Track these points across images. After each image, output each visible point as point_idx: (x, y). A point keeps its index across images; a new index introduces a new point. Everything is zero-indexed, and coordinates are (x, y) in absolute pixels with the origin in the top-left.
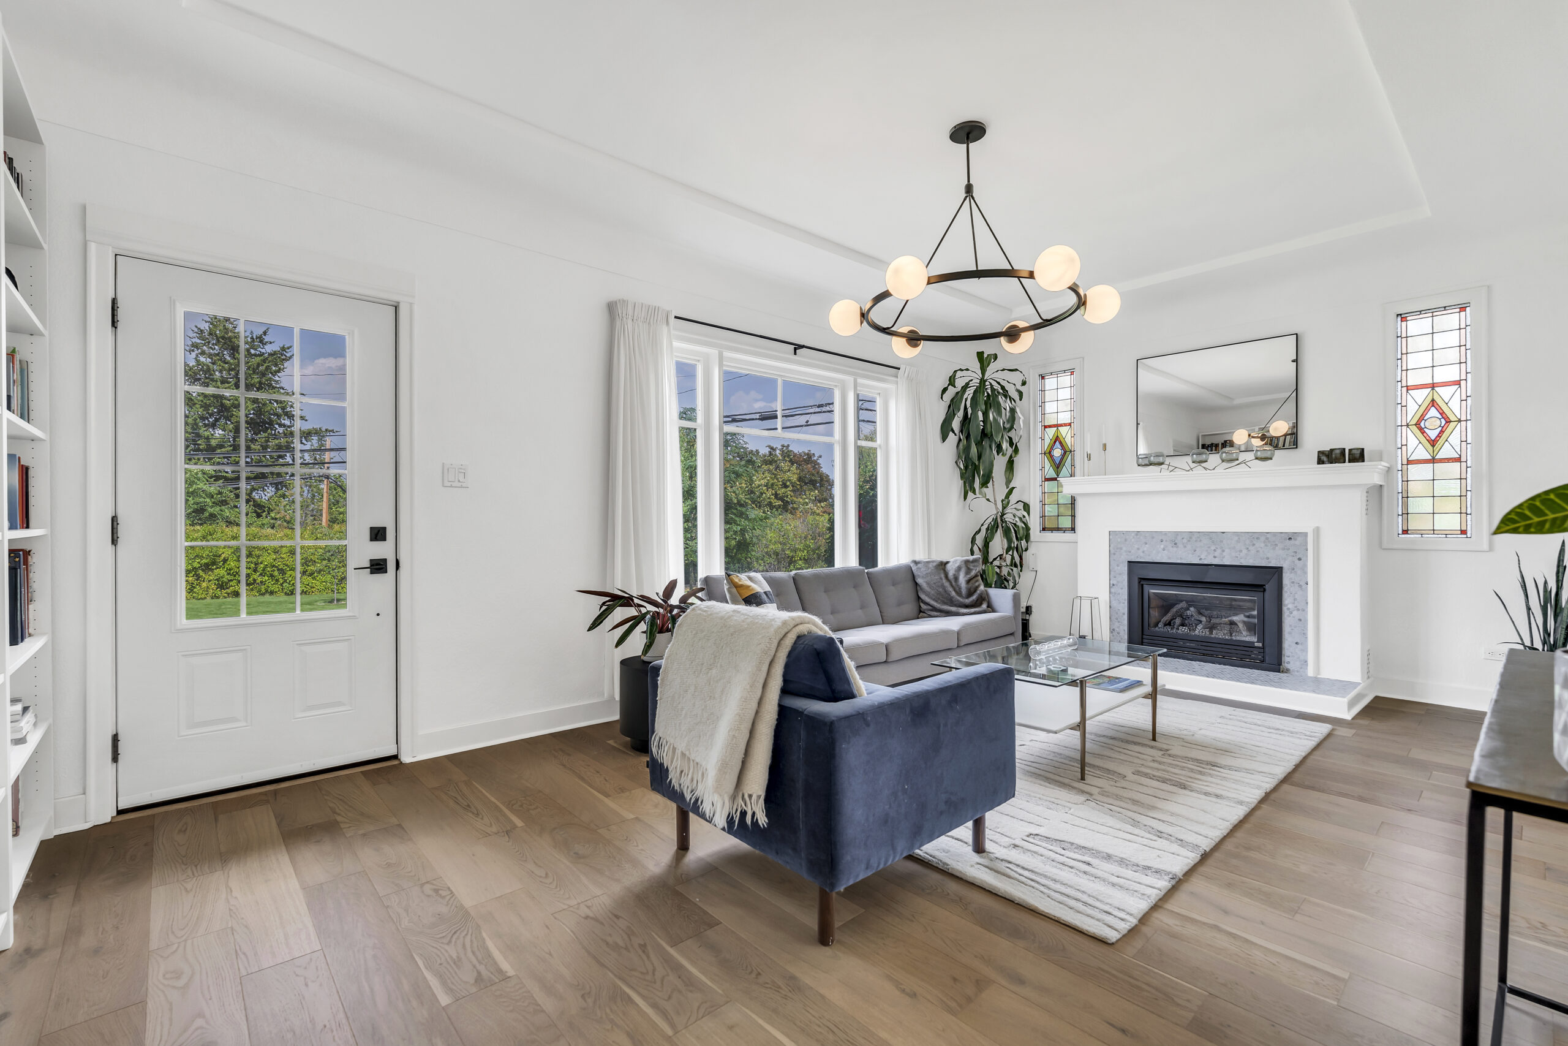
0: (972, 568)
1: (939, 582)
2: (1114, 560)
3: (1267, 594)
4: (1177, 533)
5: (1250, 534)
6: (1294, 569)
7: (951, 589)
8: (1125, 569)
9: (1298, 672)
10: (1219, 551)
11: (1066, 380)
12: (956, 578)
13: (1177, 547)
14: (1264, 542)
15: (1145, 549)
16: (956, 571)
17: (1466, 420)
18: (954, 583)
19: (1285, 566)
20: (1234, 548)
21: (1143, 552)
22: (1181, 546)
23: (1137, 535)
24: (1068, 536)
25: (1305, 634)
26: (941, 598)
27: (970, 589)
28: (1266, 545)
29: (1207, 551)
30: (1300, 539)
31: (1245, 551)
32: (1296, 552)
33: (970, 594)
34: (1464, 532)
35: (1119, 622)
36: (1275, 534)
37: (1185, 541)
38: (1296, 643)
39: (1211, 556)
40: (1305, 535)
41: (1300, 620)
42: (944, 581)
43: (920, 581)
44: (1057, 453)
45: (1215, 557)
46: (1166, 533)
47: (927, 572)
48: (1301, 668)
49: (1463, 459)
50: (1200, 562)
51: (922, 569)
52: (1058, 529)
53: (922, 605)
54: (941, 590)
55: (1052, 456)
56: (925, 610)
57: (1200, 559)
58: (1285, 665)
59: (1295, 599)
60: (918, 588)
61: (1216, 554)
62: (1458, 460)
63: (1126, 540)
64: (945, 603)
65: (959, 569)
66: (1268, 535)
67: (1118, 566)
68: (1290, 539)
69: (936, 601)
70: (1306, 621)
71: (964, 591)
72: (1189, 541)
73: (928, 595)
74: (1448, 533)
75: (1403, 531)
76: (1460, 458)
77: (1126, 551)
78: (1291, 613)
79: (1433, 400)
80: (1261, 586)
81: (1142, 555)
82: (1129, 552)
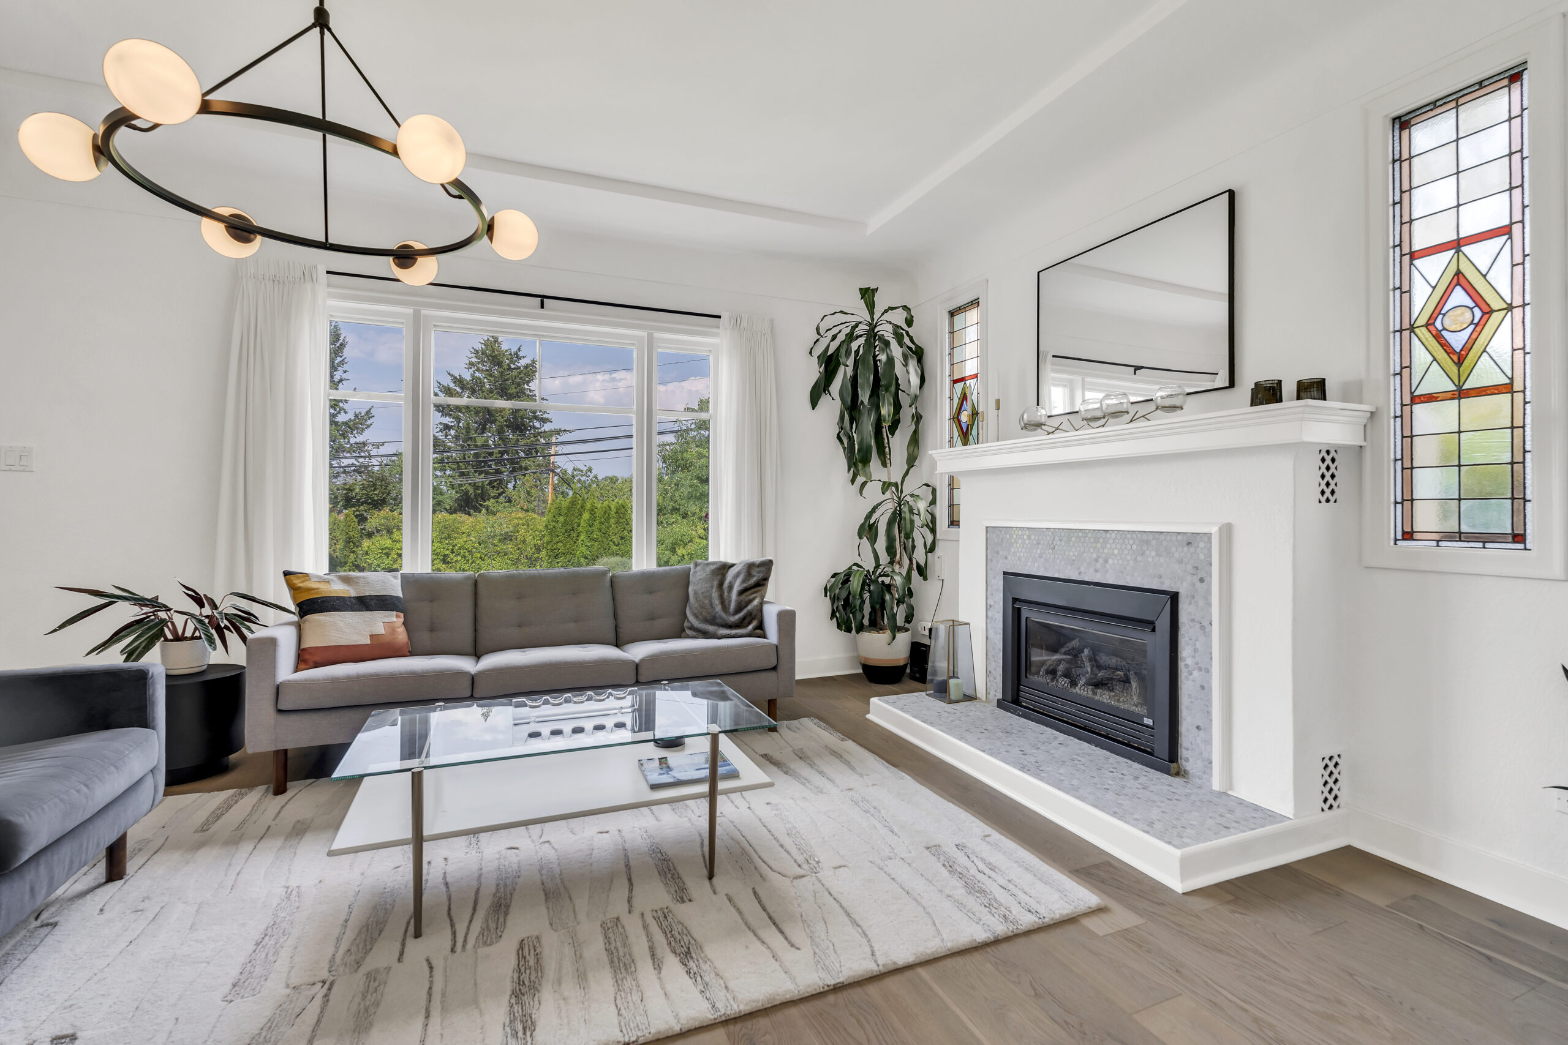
1: (711, 594)
2: (991, 569)
3: (1157, 637)
4: (1055, 531)
5: (1139, 535)
6: (1193, 597)
7: (718, 601)
8: (999, 583)
9: (1200, 778)
10: (1101, 561)
12: (730, 588)
13: (1055, 553)
14: (1156, 548)
15: (1022, 554)
16: (734, 578)
17: (1519, 306)
18: (725, 594)
19: (1183, 589)
20: (1119, 556)
21: (1019, 558)
22: (1058, 551)
23: (1013, 532)
25: (1207, 714)
26: (704, 614)
27: (740, 603)
28: (1158, 554)
29: (1088, 560)
30: (1201, 545)
31: (1132, 563)
32: (1196, 568)
33: (739, 609)
34: (1519, 538)
35: (995, 661)
36: (1170, 535)
37: (1063, 543)
38: (1198, 728)
39: (1093, 569)
40: (1209, 536)
41: (1203, 687)
42: (715, 590)
43: (691, 590)
44: (965, 416)
45: (1096, 571)
46: (1042, 531)
47: (704, 577)
48: (1204, 773)
49: (1517, 386)
50: (1080, 578)
51: (698, 573)
54: (708, 603)
55: (959, 422)
56: (684, 625)
57: (1080, 573)
58: (1182, 764)
59: (1196, 650)
60: (687, 600)
61: (1098, 566)
62: (1508, 388)
63: (1002, 540)
64: (706, 621)
65: (739, 574)
66: (1162, 537)
67: (994, 577)
68: (1189, 543)
69: (698, 618)
70: (1211, 690)
71: (733, 607)
72: (1067, 544)
73: (690, 608)
74: (1485, 539)
75: (1404, 533)
76: (1512, 384)
77: (1002, 557)
78: (1190, 673)
79: (1457, 273)
80: (1150, 623)
81: (1018, 563)
82: (1006, 558)
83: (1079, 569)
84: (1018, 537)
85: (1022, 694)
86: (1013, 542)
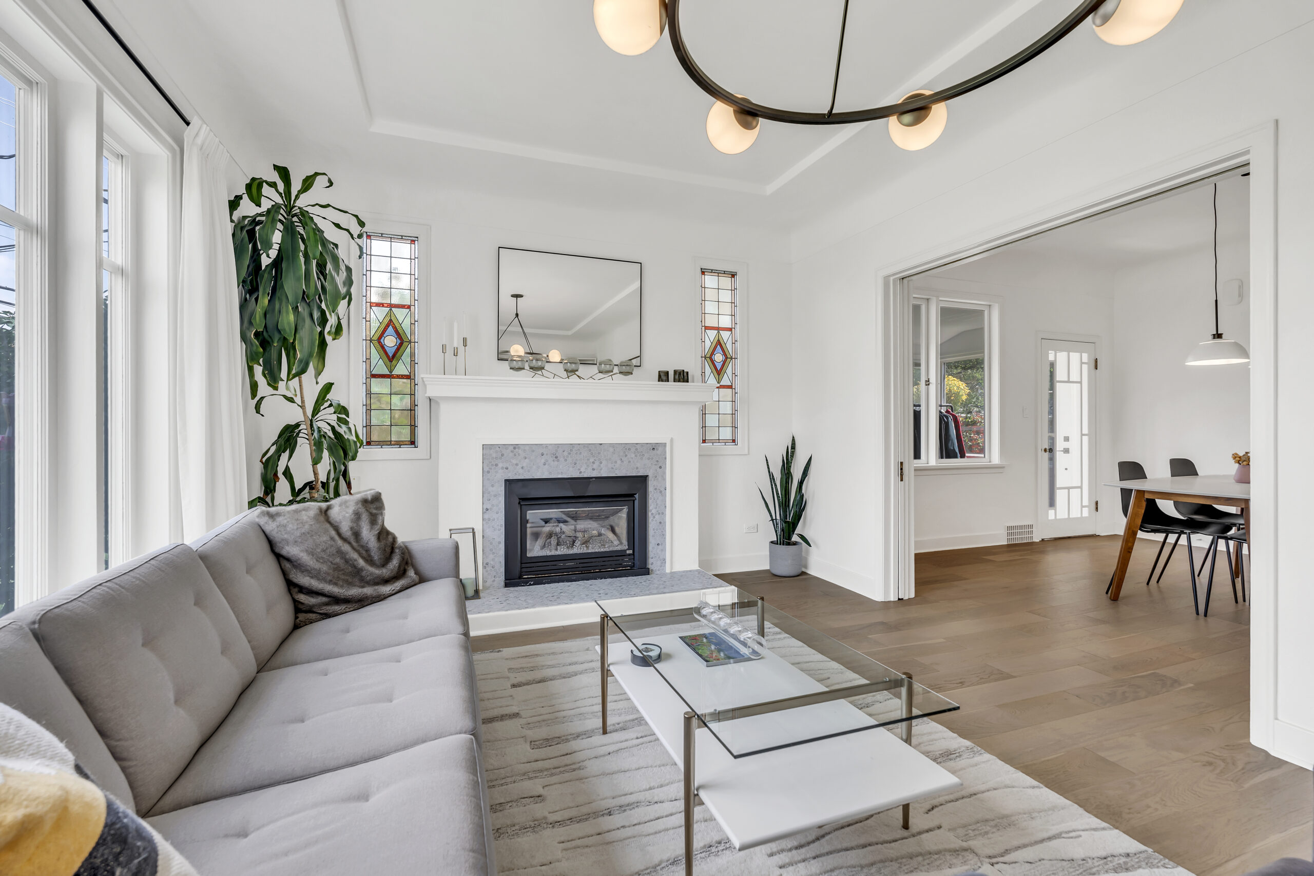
0: (374, 511)
1: (332, 546)
2: (488, 479)
3: (636, 503)
4: (558, 446)
5: (623, 446)
6: (656, 477)
7: (355, 556)
8: (501, 490)
9: (659, 570)
10: (597, 463)
11: (404, 249)
12: (357, 535)
13: (558, 461)
14: (635, 453)
15: (524, 465)
16: (352, 521)
17: (735, 358)
18: (355, 544)
19: (650, 474)
20: (610, 460)
21: (522, 468)
22: (562, 459)
23: (515, 448)
24: (407, 451)
25: (663, 536)
26: (343, 577)
28: (636, 456)
29: (586, 463)
30: (660, 449)
31: (619, 462)
32: (657, 461)
34: (734, 441)
35: (493, 553)
36: (642, 445)
37: (566, 454)
38: (657, 545)
39: (590, 469)
40: (665, 445)
41: (660, 523)
42: (340, 542)
43: (291, 550)
44: (390, 341)
45: (593, 469)
46: (546, 446)
47: (303, 531)
48: (661, 566)
49: (734, 387)
50: (581, 476)
51: (290, 527)
52: (390, 443)
53: (302, 598)
54: (338, 560)
55: (383, 347)
56: (313, 606)
57: (580, 473)
58: (650, 566)
59: (657, 505)
60: (287, 565)
61: (595, 466)
62: (730, 387)
63: (502, 455)
64: (350, 584)
65: (357, 516)
66: (638, 446)
67: (493, 486)
68: (653, 449)
69: (336, 584)
70: (665, 523)
71: (376, 556)
72: (570, 454)
73: (316, 575)
74: (726, 442)
75: (703, 440)
76: (732, 386)
77: (502, 468)
78: (654, 517)
79: (718, 340)
80: (632, 495)
81: (521, 471)
82: (507, 468)
83: (579, 469)
84: (520, 451)
85: (524, 570)
86: (515, 455)
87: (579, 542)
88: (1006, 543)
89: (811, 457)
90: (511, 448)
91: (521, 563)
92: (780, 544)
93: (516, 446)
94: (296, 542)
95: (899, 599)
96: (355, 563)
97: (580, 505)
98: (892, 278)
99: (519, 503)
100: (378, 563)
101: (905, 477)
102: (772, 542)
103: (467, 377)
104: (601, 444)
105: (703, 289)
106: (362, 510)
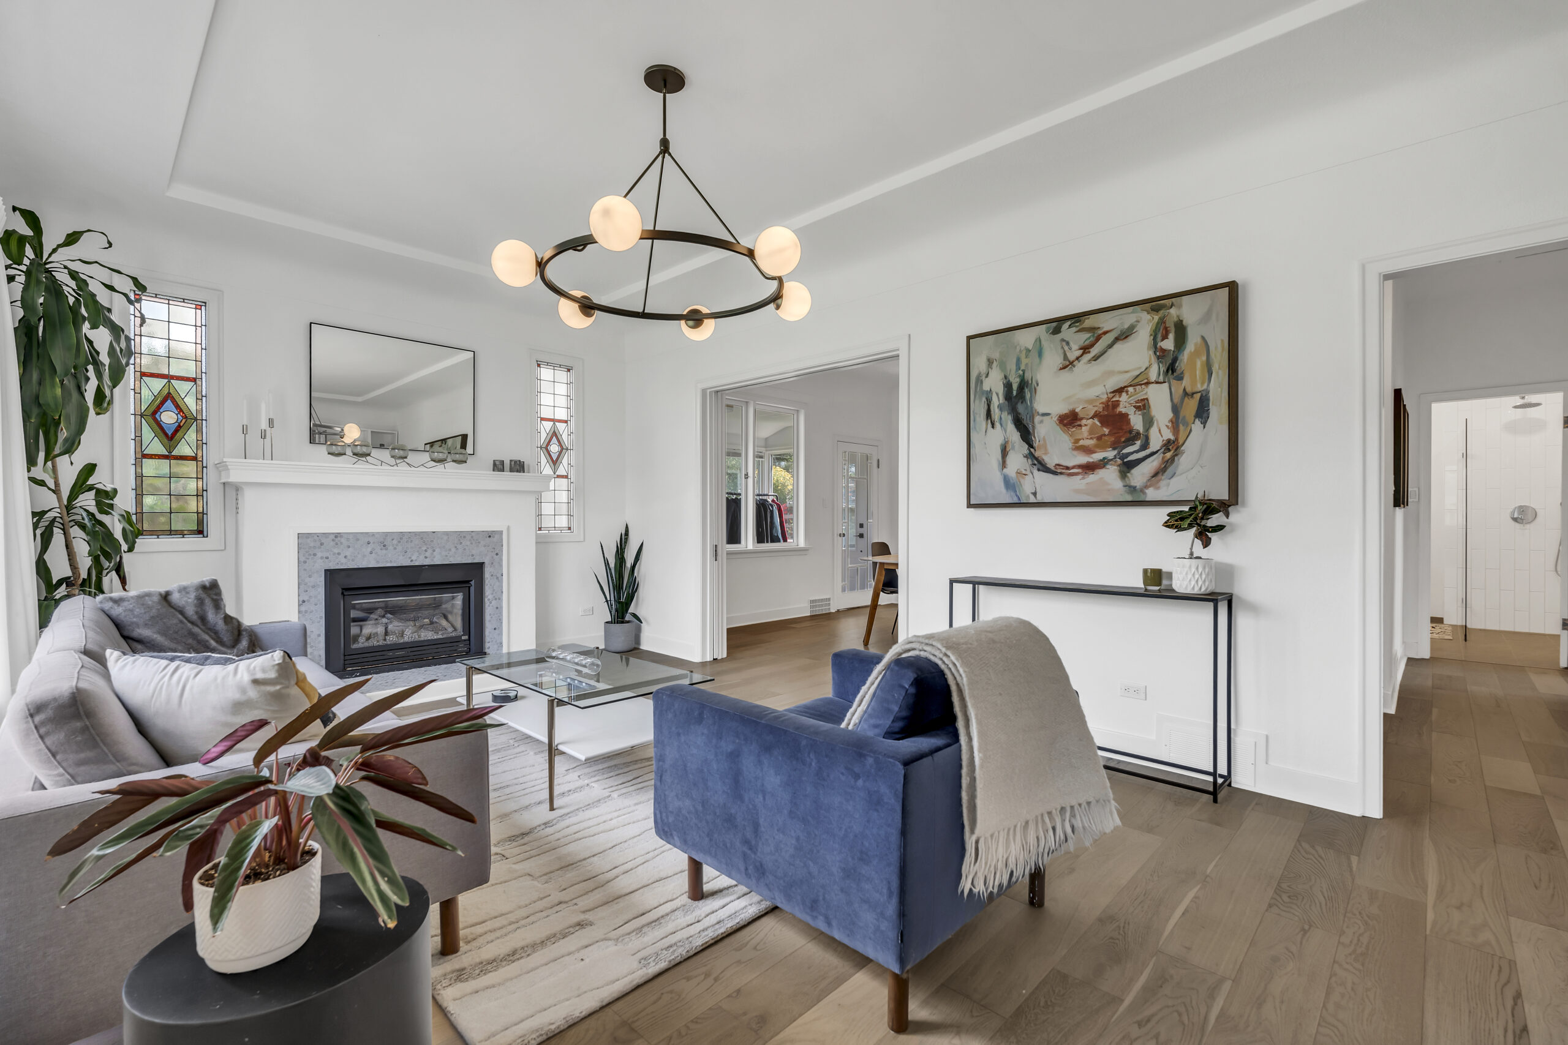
1: (183, 628)
2: (305, 570)
3: (472, 589)
4: (386, 534)
5: (458, 534)
6: (492, 563)
7: (206, 637)
8: (320, 580)
10: (430, 551)
13: (387, 549)
14: (470, 540)
15: (348, 554)
17: (570, 450)
18: (203, 627)
19: (486, 560)
20: (444, 547)
21: (345, 557)
22: (391, 548)
23: (336, 537)
24: (193, 541)
25: (500, 620)
28: (472, 544)
29: (418, 551)
30: (497, 536)
31: (453, 550)
32: (494, 548)
34: (570, 528)
36: (478, 533)
37: (395, 542)
38: (494, 629)
39: (422, 557)
40: (501, 533)
41: (497, 608)
44: (169, 418)
45: (426, 557)
46: (373, 534)
47: (151, 614)
48: (498, 650)
50: (412, 564)
52: (171, 533)
55: (158, 423)
57: (412, 561)
58: (487, 651)
59: (494, 590)
61: (427, 554)
62: (566, 477)
63: (322, 544)
65: (200, 601)
66: (473, 534)
67: (310, 576)
68: (490, 536)
70: (502, 607)
71: (225, 637)
72: (399, 542)
74: (561, 529)
75: (539, 528)
76: (568, 476)
77: (322, 558)
78: (491, 603)
79: (554, 432)
80: (468, 582)
81: (344, 560)
82: (327, 558)
83: (410, 558)
84: (343, 540)
85: (346, 662)
86: (337, 544)
87: (410, 631)
88: (809, 615)
89: (642, 544)
90: (332, 537)
91: (345, 656)
92: (615, 623)
93: (337, 535)
94: (146, 624)
95: (714, 659)
96: (207, 643)
97: (411, 593)
98: (708, 391)
99: (342, 593)
100: (228, 643)
101: (719, 558)
102: (607, 622)
103: (273, 462)
104: (434, 532)
105: (539, 381)
106: (204, 596)
